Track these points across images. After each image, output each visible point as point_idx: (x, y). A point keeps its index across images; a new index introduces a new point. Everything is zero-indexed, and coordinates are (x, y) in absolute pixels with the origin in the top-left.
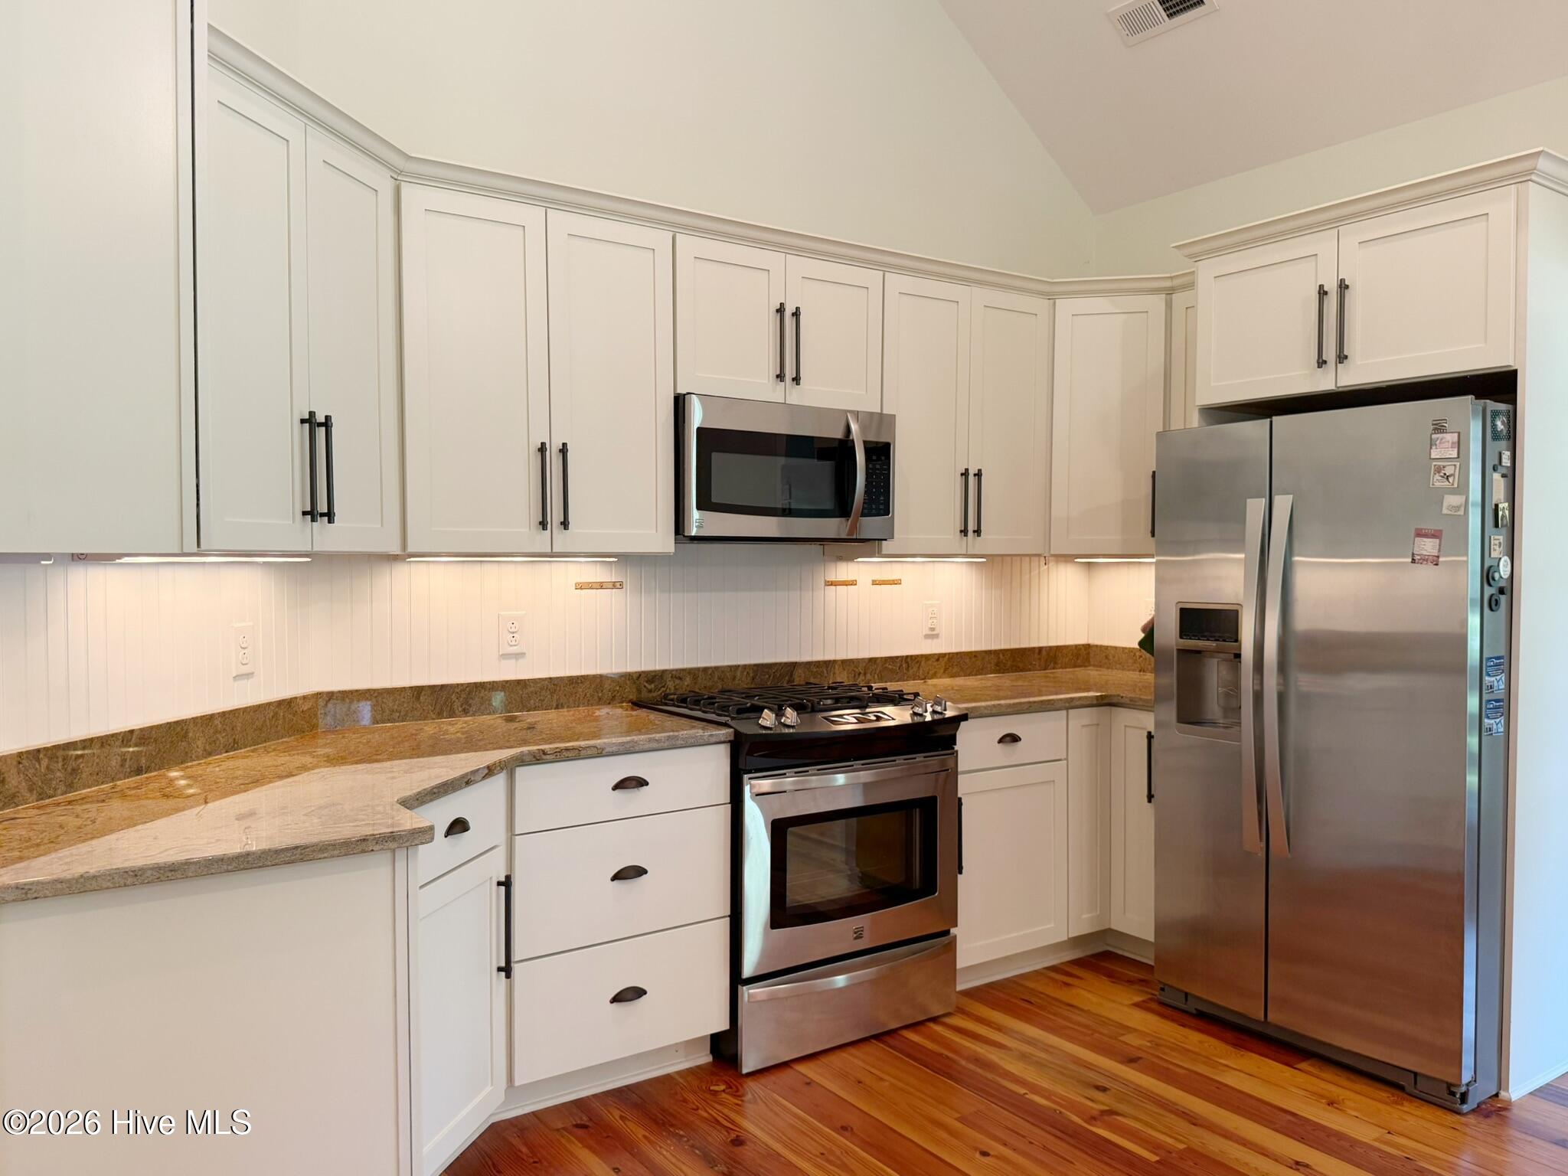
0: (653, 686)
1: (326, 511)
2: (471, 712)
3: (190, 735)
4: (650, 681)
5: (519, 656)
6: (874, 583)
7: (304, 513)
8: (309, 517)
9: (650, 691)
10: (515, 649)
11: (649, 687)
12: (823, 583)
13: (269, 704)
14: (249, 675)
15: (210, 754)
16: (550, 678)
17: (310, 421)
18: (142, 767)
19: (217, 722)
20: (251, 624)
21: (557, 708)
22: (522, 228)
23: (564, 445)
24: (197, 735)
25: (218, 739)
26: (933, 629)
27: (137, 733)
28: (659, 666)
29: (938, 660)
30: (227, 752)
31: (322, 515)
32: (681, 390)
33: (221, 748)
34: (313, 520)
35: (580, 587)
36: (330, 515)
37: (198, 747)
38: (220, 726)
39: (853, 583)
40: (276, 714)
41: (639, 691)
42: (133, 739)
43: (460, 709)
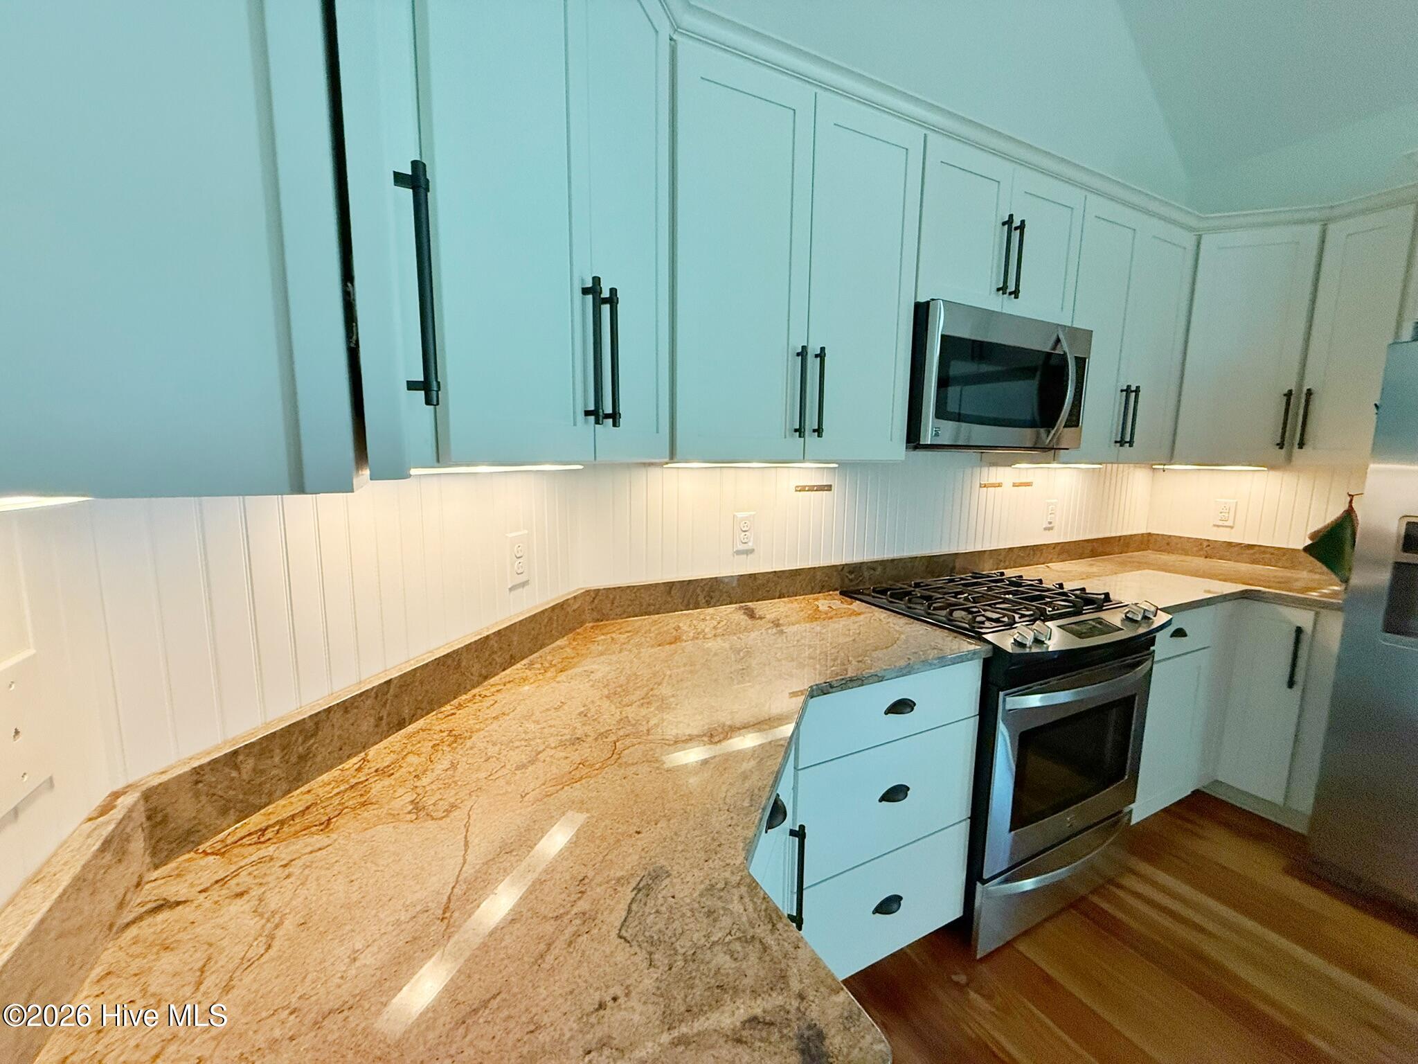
0: (853, 576)
1: (611, 412)
2: (712, 604)
3: (464, 664)
4: (851, 572)
5: (749, 552)
6: (1015, 485)
7: (587, 413)
8: (592, 418)
9: (851, 580)
10: (745, 547)
11: (850, 577)
12: (978, 485)
13: (543, 612)
14: (524, 584)
15: (486, 678)
16: (775, 572)
17: (592, 290)
18: (404, 719)
19: (492, 642)
20: (526, 532)
21: (779, 598)
22: (792, 112)
23: (823, 349)
24: (471, 662)
25: (494, 659)
26: (1050, 523)
27: (396, 682)
28: (856, 559)
29: (1054, 548)
30: (504, 670)
31: (607, 416)
32: (922, 299)
33: (498, 667)
34: (597, 422)
35: (802, 489)
36: (615, 417)
37: (472, 674)
38: (496, 645)
39: (1000, 485)
40: (550, 619)
41: (843, 580)
42: (391, 690)
43: (704, 601)
